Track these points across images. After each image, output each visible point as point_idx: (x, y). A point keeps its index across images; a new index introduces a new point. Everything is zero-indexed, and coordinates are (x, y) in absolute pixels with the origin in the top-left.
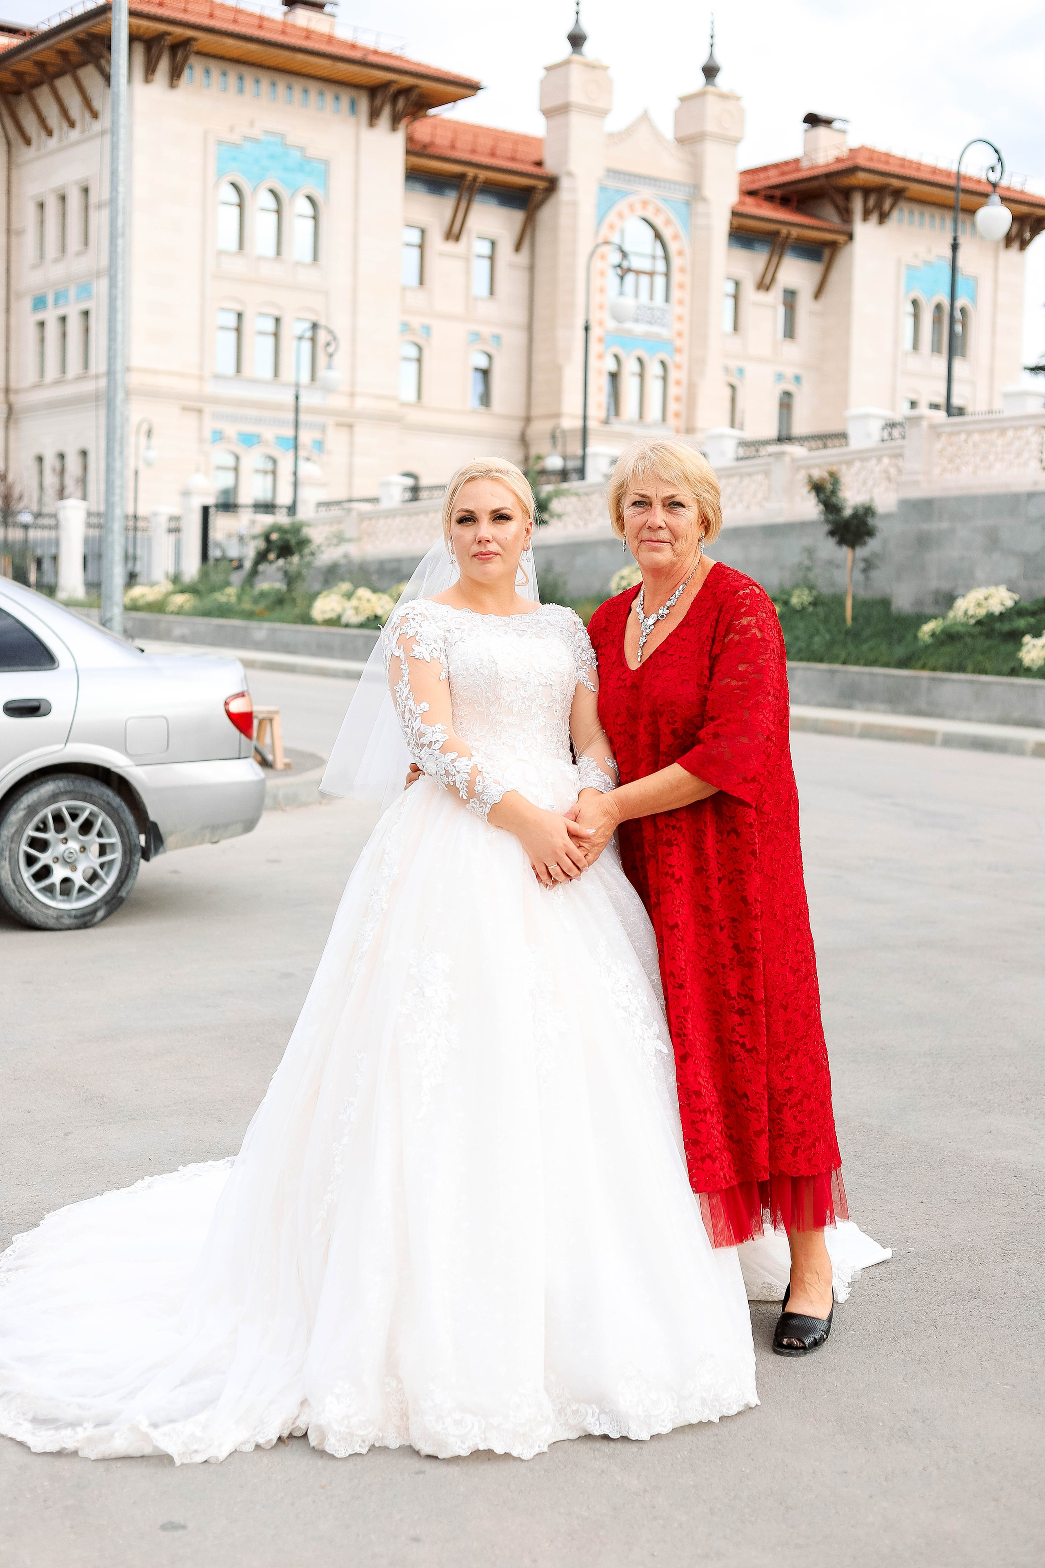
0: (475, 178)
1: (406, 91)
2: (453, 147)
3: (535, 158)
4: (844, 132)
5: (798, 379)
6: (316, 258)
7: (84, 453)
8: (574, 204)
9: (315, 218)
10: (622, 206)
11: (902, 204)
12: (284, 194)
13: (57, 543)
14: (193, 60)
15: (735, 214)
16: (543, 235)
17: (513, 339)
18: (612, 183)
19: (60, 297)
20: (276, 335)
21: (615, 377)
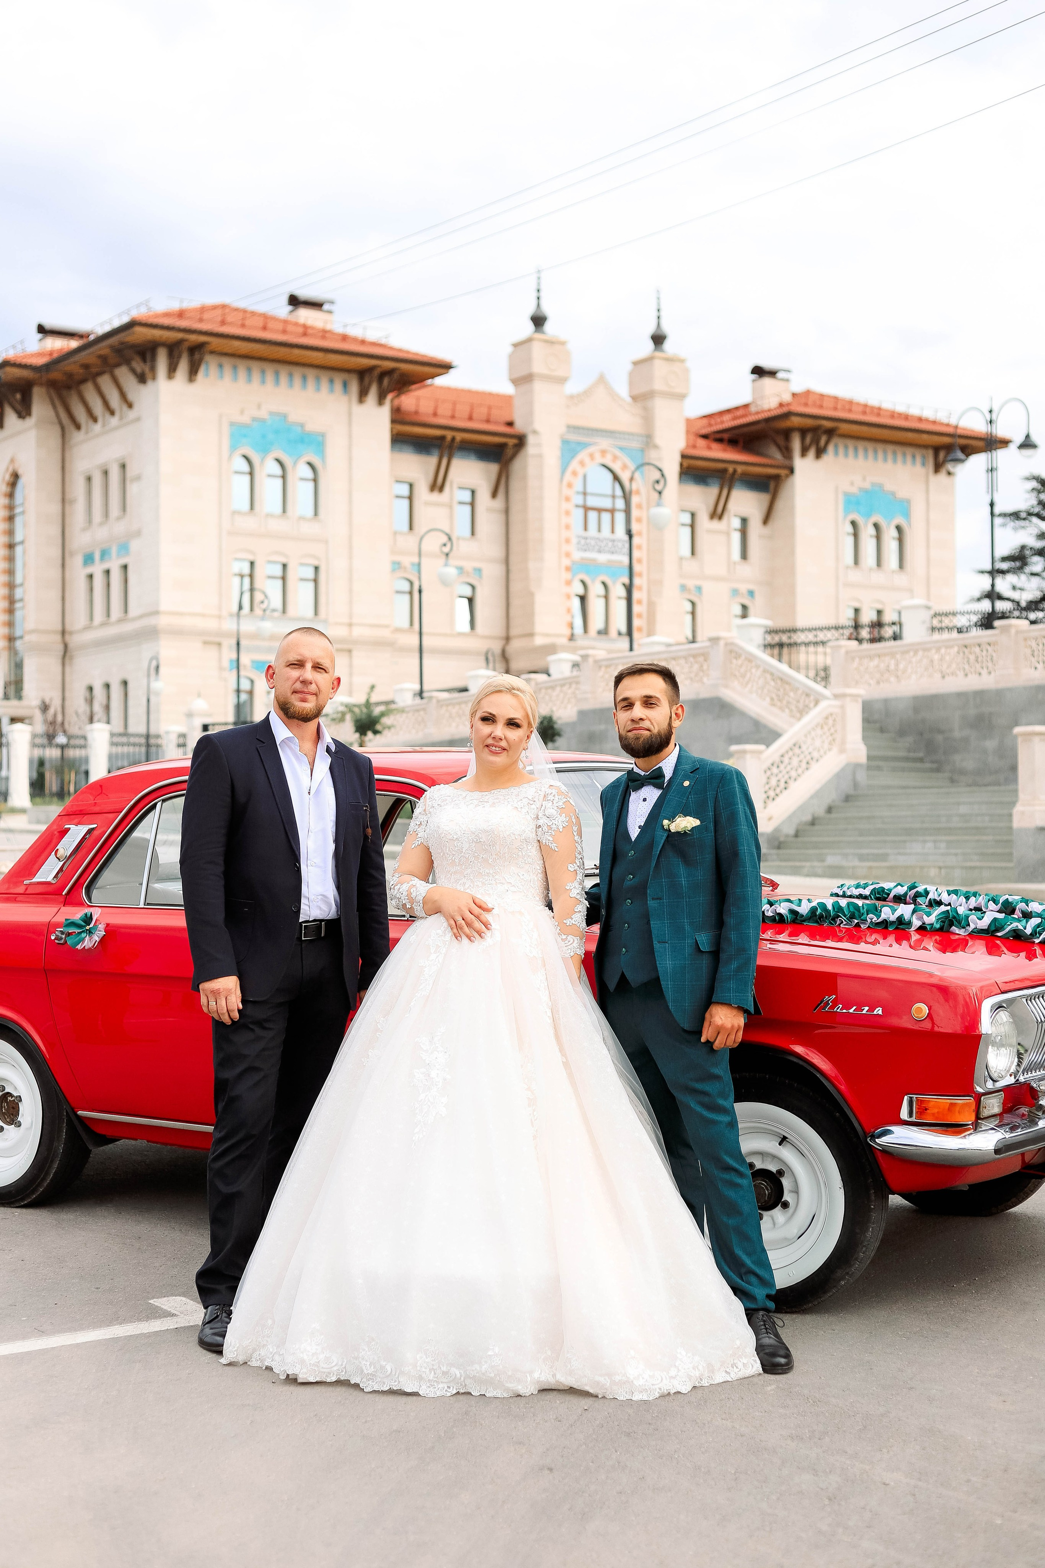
0: (453, 439)
1: (389, 372)
2: (435, 414)
3: (508, 419)
4: (787, 380)
5: (751, 593)
6: (316, 513)
7: (125, 683)
8: (540, 456)
9: (315, 480)
10: (583, 455)
11: (835, 440)
12: (288, 461)
13: (86, 760)
14: (208, 358)
15: (684, 456)
16: (514, 484)
17: (493, 572)
18: (573, 437)
19: (104, 554)
20: (284, 578)
21: (583, 599)
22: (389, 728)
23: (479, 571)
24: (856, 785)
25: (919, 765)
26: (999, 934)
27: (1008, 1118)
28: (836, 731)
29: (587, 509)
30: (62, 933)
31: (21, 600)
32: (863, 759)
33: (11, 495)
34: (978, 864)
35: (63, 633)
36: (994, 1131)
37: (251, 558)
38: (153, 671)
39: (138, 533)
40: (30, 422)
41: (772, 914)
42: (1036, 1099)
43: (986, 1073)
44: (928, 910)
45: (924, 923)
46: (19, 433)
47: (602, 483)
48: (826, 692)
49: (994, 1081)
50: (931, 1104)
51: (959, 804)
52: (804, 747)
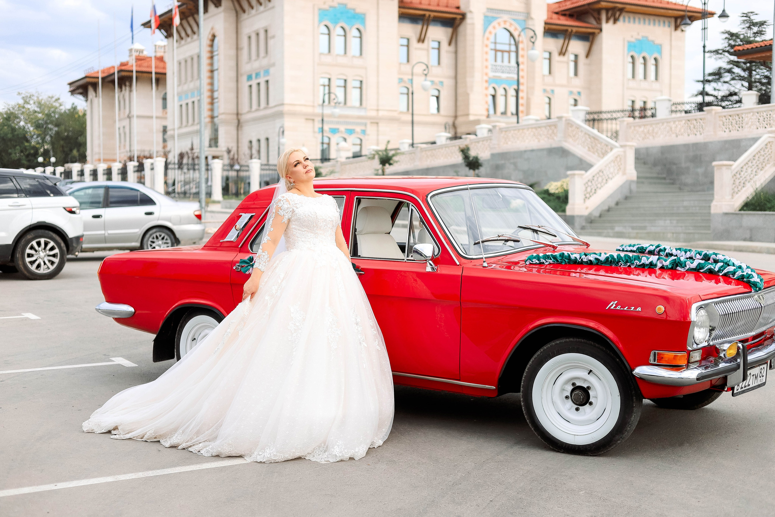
0: (429, 16)
3: (457, 5)
6: (361, 54)
7: (267, 139)
8: (473, 24)
9: (361, 37)
10: (495, 23)
11: (624, 14)
12: (347, 28)
13: (249, 177)
15: (546, 23)
16: (460, 38)
17: (449, 83)
18: (490, 14)
19: (257, 75)
20: (345, 87)
21: (494, 97)
22: (397, 162)
23: (442, 83)
24: (631, 191)
25: (663, 181)
26: (701, 271)
27: (703, 363)
28: (621, 164)
29: (496, 51)
30: (239, 266)
31: (217, 98)
32: (635, 178)
33: (212, 46)
34: (692, 231)
35: (238, 114)
36: (696, 369)
37: (329, 76)
38: (281, 133)
39: (273, 65)
40: (221, 9)
41: (586, 260)
42: (718, 354)
43: (693, 340)
44: (665, 259)
45: (663, 265)
46: (215, 15)
47: (504, 37)
48: (617, 144)
49: (697, 344)
50: (665, 356)
51: (683, 201)
52: (605, 172)
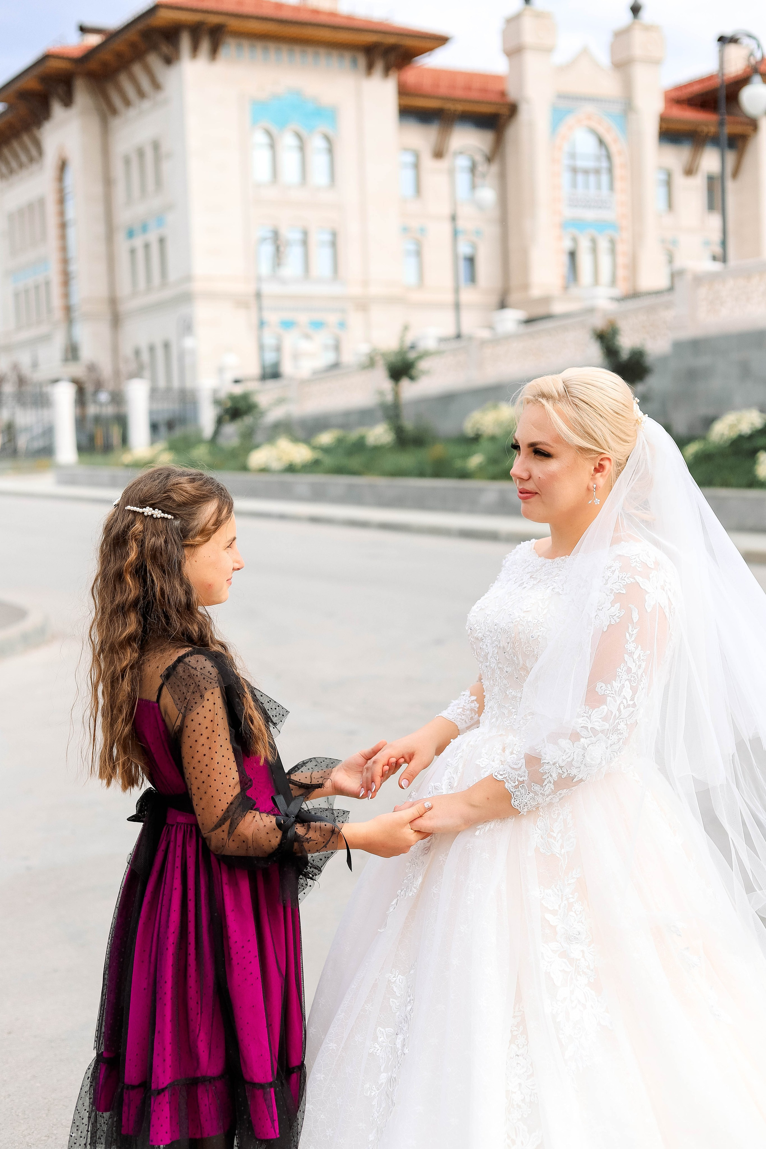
0: (454, 110)
1: (393, 47)
2: (435, 87)
3: (500, 90)
6: (333, 182)
7: (167, 345)
8: (532, 122)
9: (331, 151)
10: (571, 120)
12: (305, 134)
14: (227, 39)
15: (663, 119)
16: (509, 152)
17: (491, 232)
18: (561, 104)
19: (144, 228)
20: (305, 244)
21: (572, 255)
22: (426, 372)
23: (478, 233)
29: (574, 170)
31: (74, 274)
33: (61, 180)
35: (113, 300)
37: (274, 223)
39: (172, 206)
40: (74, 111)
46: (64, 122)
